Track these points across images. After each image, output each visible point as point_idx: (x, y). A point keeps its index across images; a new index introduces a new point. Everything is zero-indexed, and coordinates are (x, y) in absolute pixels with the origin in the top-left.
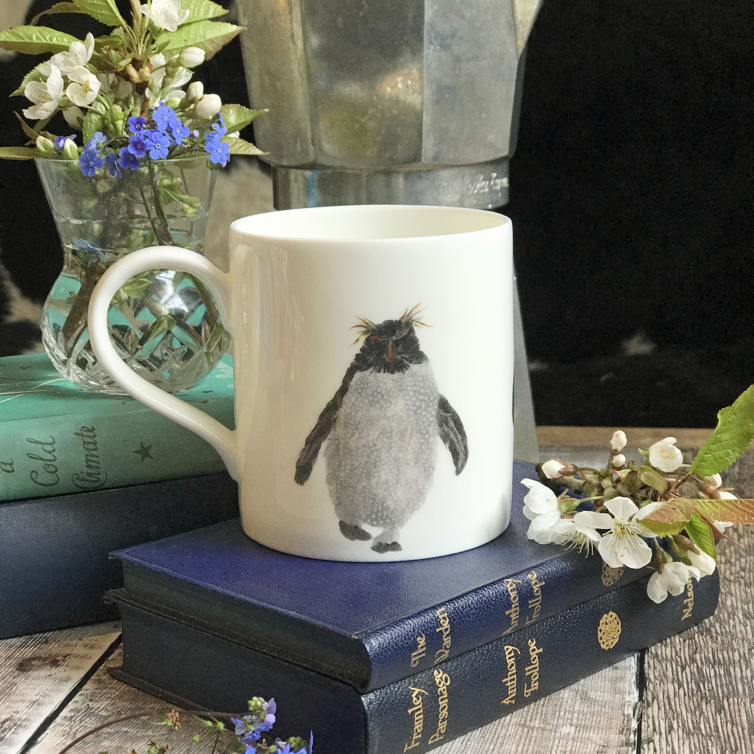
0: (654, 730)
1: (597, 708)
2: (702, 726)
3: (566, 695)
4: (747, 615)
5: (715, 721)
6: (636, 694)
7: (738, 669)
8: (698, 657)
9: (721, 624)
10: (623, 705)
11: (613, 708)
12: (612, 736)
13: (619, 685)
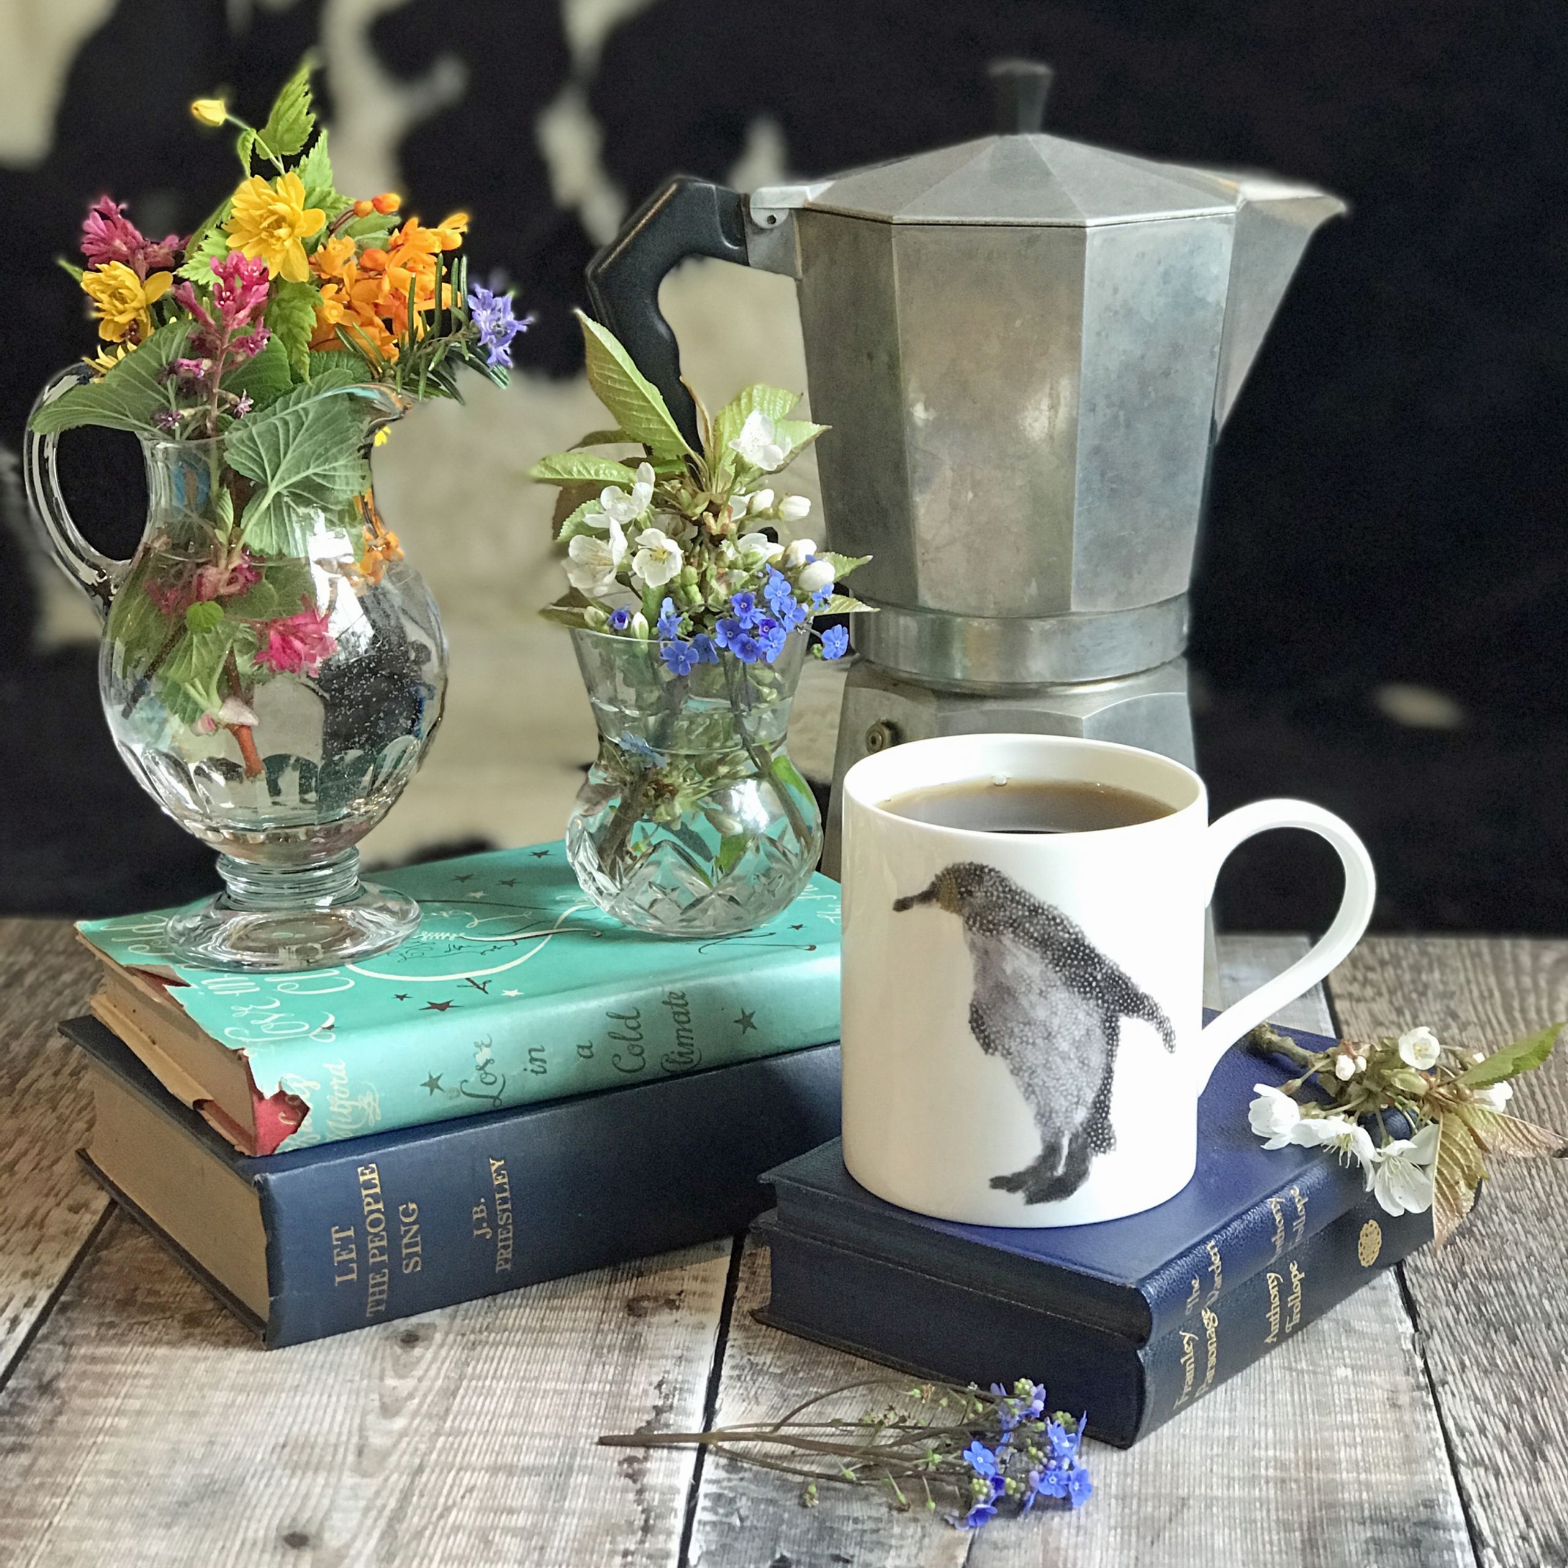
0: (1445, 1368)
1: (1368, 1343)
2: (1499, 1362)
3: (1326, 1327)
4: (1513, 1209)
5: (1512, 1354)
6: (1409, 1323)
7: (1520, 1285)
8: (1467, 1268)
9: (1483, 1223)
10: (1398, 1338)
11: (1387, 1344)
12: (1398, 1378)
13: (1385, 1311)
